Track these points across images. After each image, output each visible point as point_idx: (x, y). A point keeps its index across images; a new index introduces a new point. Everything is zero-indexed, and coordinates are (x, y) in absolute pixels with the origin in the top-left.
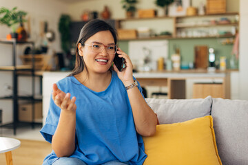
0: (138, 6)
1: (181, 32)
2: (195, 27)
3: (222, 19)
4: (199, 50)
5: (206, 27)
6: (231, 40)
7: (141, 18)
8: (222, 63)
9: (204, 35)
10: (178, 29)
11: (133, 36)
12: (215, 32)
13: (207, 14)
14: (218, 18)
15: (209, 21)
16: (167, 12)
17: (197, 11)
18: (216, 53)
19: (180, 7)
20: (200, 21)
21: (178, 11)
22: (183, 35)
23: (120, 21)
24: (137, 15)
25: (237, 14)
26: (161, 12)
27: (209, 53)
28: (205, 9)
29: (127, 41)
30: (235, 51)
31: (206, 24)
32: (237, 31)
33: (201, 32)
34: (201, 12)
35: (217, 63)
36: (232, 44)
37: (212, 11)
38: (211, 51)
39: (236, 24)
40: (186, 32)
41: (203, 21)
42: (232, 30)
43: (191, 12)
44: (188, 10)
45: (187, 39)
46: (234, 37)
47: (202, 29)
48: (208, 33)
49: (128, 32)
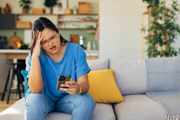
0: (31, 5)
1: (61, 24)
2: (71, 22)
3: (88, 18)
4: (73, 37)
5: (78, 22)
6: (94, 31)
7: (34, 14)
8: (89, 46)
9: (76, 27)
10: (60, 23)
11: (28, 26)
12: (83, 25)
13: (79, 14)
14: (85, 17)
15: (80, 19)
16: (52, 11)
17: (72, 11)
18: (84, 39)
19: (60, 8)
20: (74, 18)
21: (59, 10)
22: (63, 27)
23: (18, 15)
24: (31, 12)
25: (97, 15)
26: (48, 10)
27: (79, 39)
28: (77, 11)
29: (23, 29)
30: (96, 38)
31: (78, 20)
32: (97, 26)
33: (74, 25)
34: (75, 12)
35: (84, 46)
36: (94, 34)
37: (82, 12)
38: (81, 38)
39: (97, 21)
40: (65, 25)
41: (76, 18)
42: (94, 25)
43: (68, 12)
44: (66, 10)
45: (65, 29)
46: (95, 29)
47: (75, 23)
48: (79, 26)
49: (24, 23)
